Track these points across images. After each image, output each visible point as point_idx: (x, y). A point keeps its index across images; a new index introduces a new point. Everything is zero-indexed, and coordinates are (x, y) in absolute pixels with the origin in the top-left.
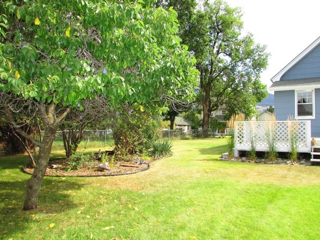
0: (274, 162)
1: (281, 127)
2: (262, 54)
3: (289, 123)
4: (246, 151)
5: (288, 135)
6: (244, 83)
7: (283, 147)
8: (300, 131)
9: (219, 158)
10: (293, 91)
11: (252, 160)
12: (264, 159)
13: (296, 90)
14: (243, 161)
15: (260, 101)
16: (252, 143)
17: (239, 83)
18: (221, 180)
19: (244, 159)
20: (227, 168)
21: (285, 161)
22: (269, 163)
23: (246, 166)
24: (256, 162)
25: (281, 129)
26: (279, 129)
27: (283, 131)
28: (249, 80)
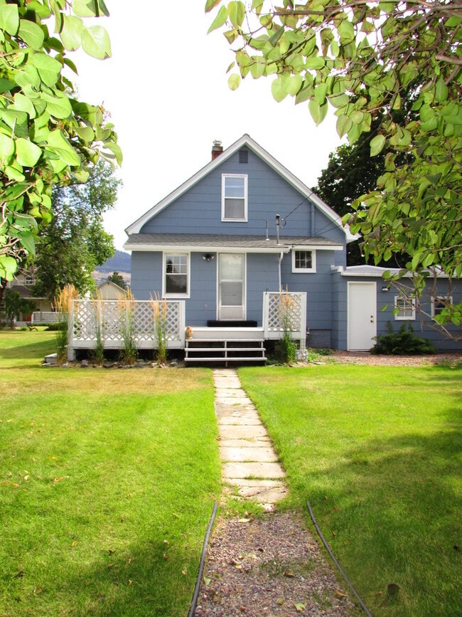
0: (132, 366)
1: (143, 310)
2: (107, 179)
3: (155, 303)
4: (87, 350)
5: (153, 323)
6: (73, 228)
7: (145, 341)
8: (170, 316)
9: (40, 364)
10: (160, 254)
11: (99, 363)
12: (117, 361)
13: (164, 251)
14: (84, 366)
15: (100, 263)
16: (98, 336)
17: (64, 227)
18: (57, 394)
19: (85, 362)
20: (60, 378)
21: (149, 363)
22: (126, 366)
23: (91, 373)
24: (105, 367)
25: (143, 313)
26: (140, 313)
27: (146, 317)
28: (83, 223)
